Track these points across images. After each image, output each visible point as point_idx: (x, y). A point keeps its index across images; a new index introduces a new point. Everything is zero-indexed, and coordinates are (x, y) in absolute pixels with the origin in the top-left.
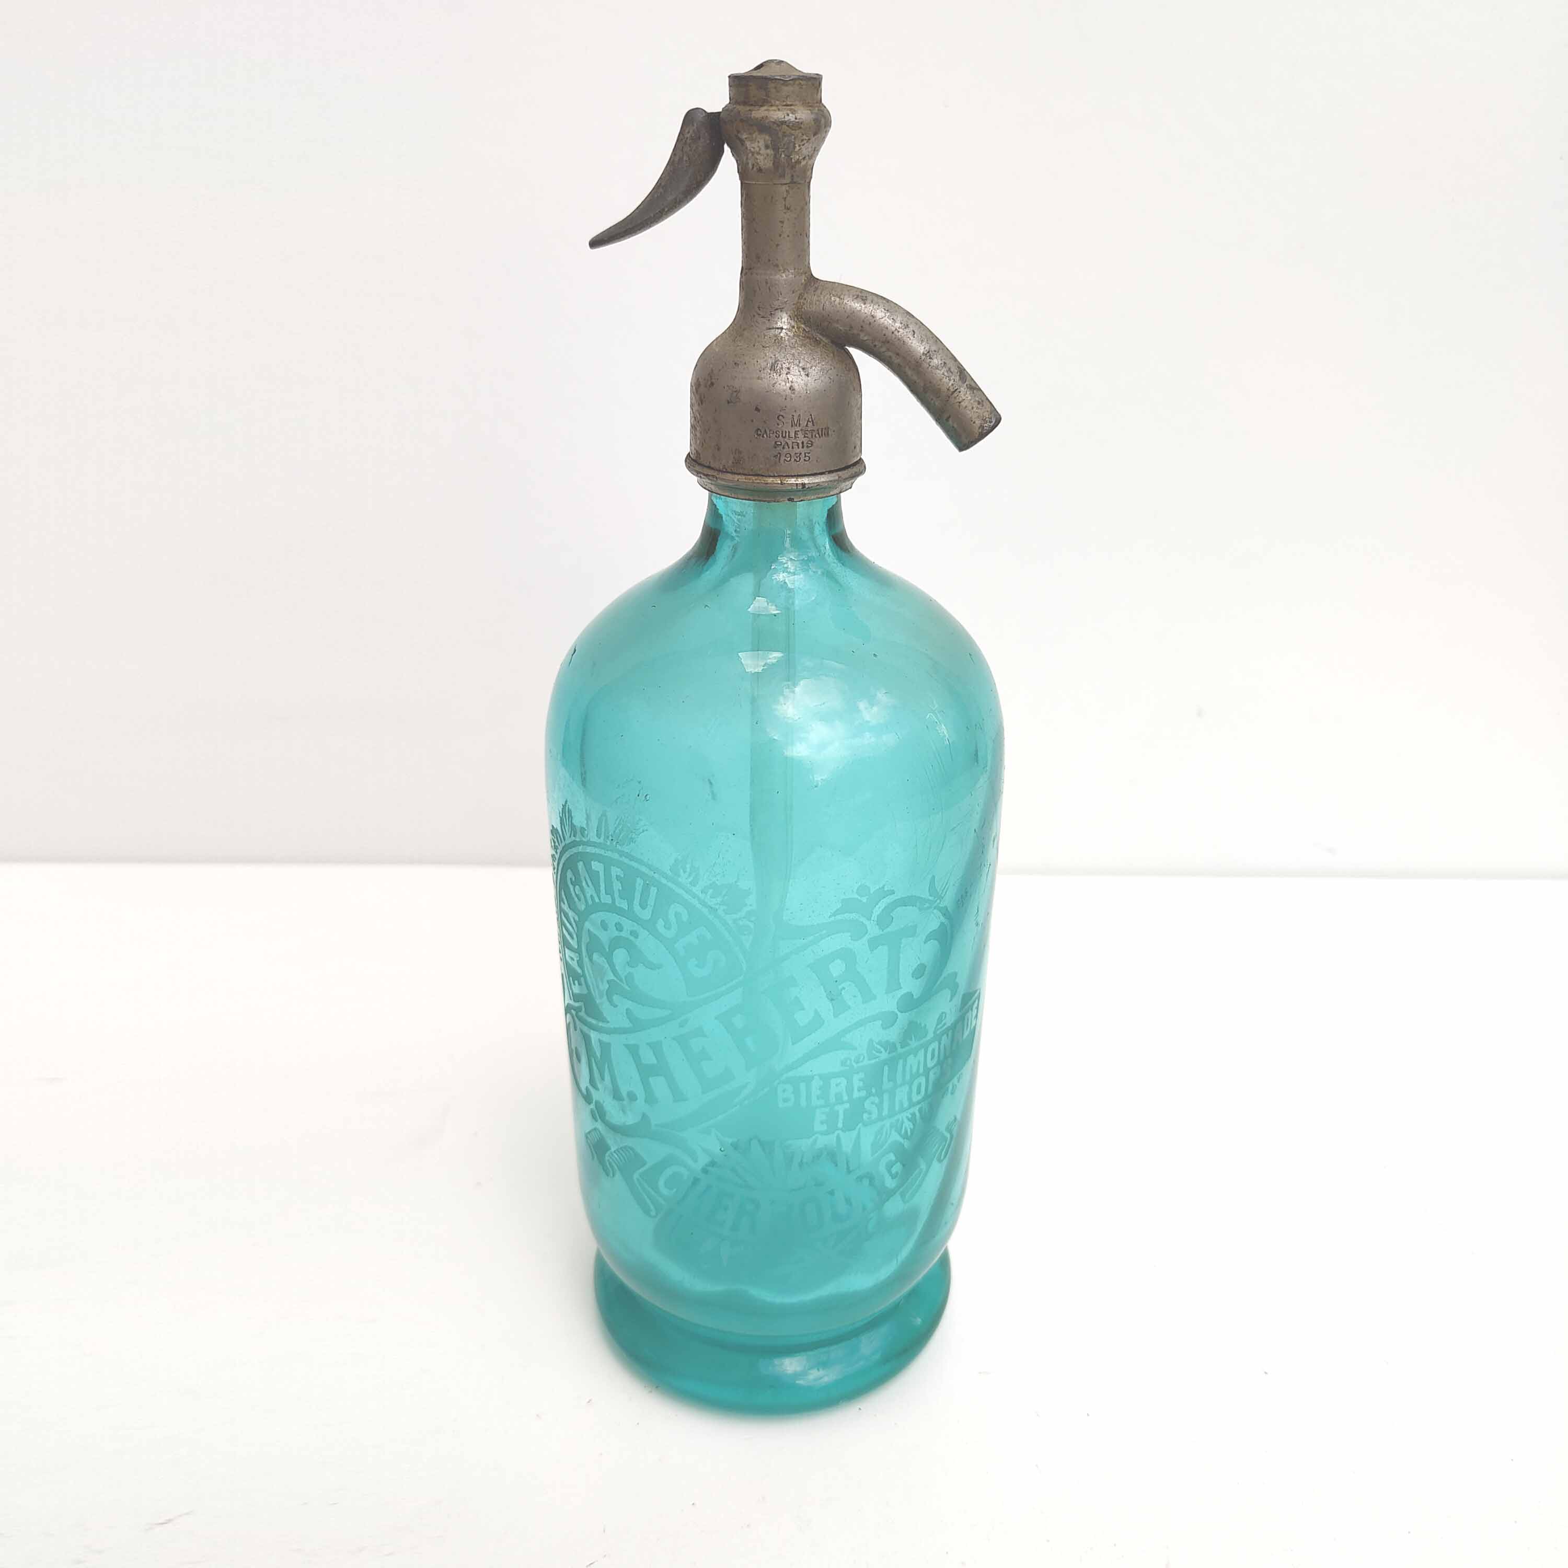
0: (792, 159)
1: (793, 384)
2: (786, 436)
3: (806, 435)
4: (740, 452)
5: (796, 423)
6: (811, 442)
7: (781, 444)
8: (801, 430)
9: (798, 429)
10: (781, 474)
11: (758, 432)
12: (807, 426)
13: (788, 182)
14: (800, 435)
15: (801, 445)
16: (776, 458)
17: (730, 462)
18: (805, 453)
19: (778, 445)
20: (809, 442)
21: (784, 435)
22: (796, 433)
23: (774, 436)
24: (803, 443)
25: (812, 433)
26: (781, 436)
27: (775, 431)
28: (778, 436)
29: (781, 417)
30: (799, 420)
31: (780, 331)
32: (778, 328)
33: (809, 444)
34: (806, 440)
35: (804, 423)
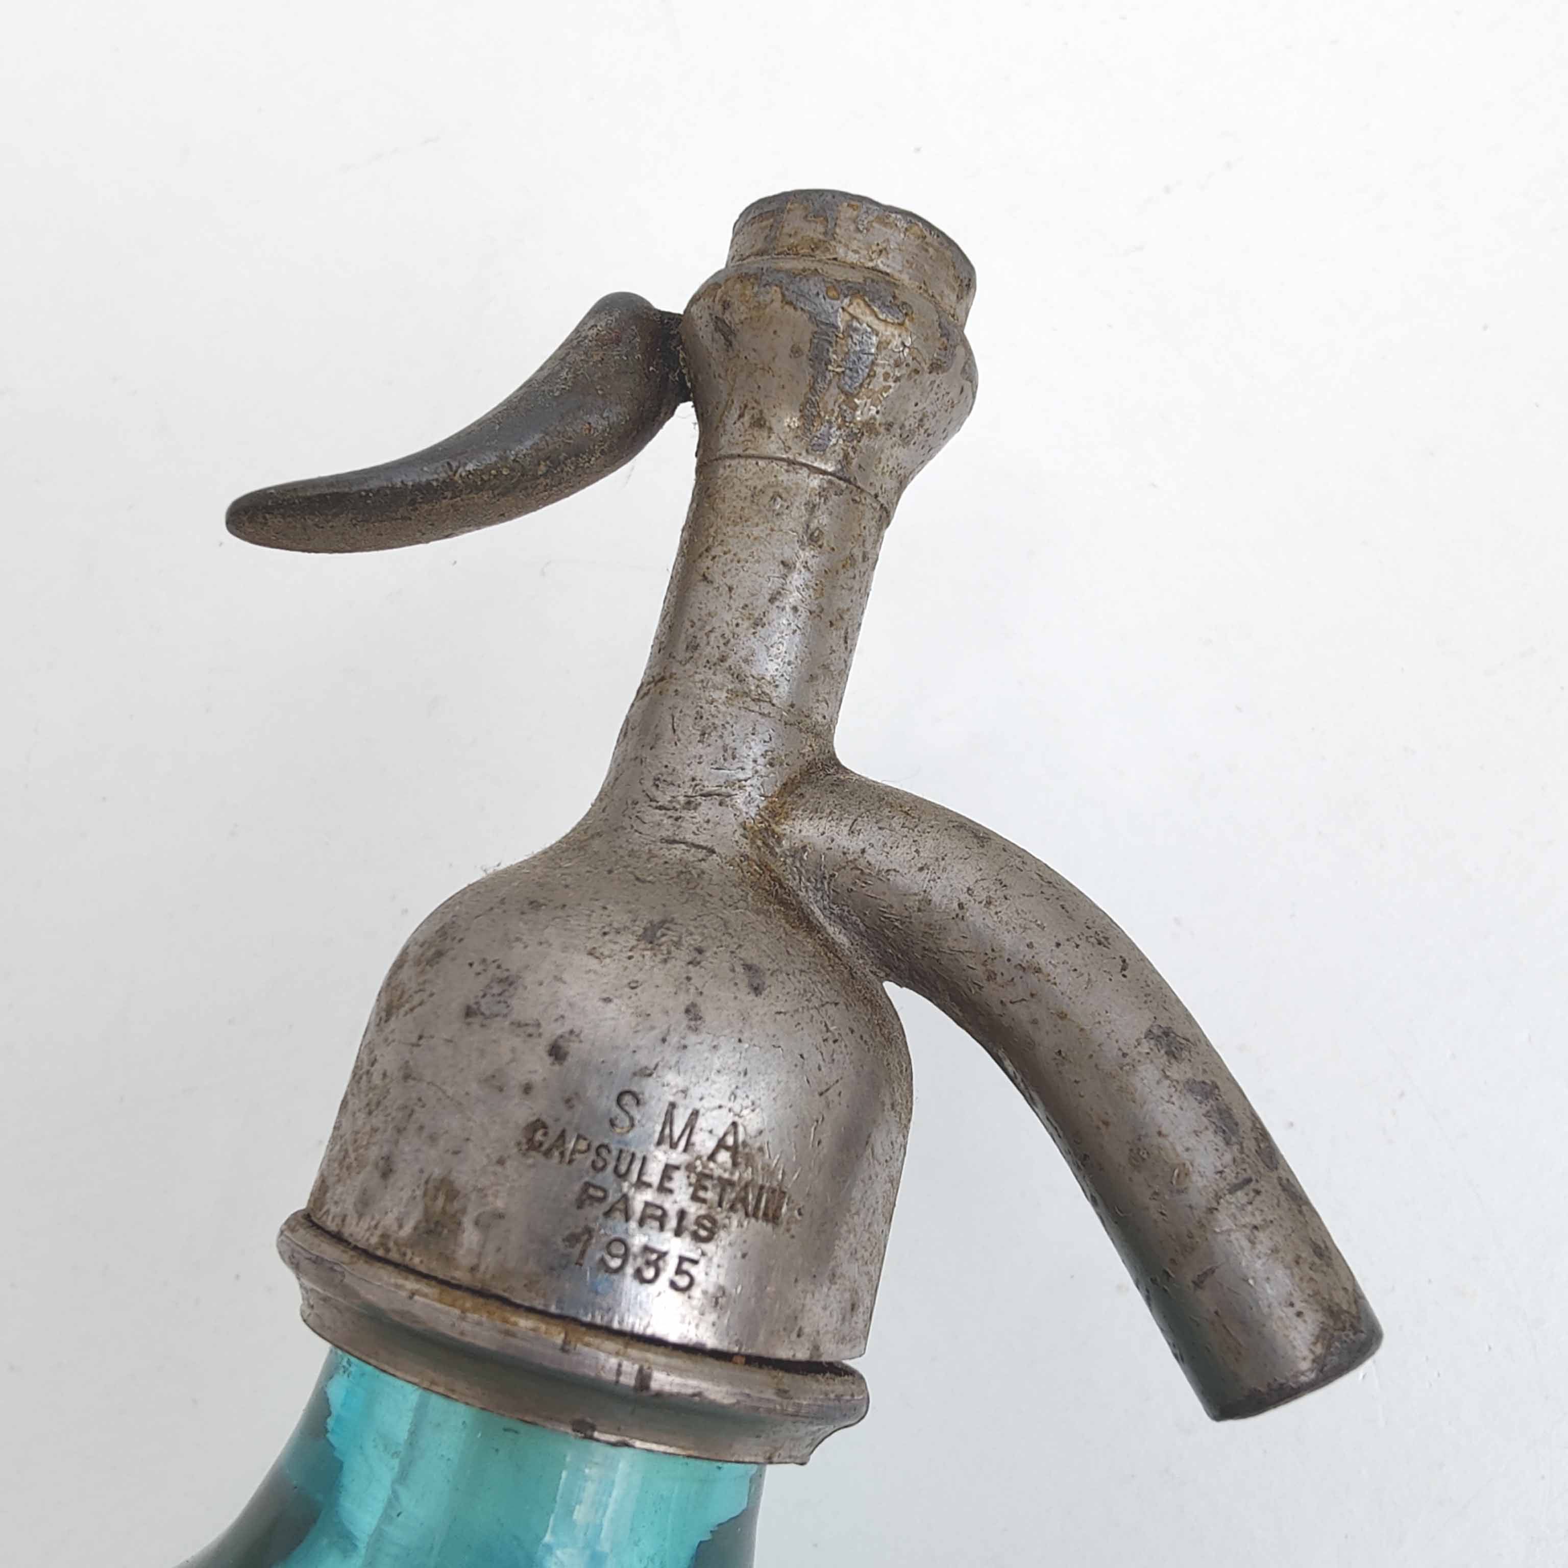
0: (856, 407)
1: (699, 1000)
2: (628, 1170)
3: (702, 1194)
4: (452, 1194)
5: (676, 1134)
6: (714, 1221)
7: (604, 1198)
8: (690, 1167)
9: (677, 1157)
10: (572, 1313)
11: (535, 1131)
12: (712, 1157)
13: (830, 470)
14: (680, 1182)
15: (672, 1223)
16: (572, 1246)
17: (407, 1230)
18: (682, 1259)
19: (591, 1197)
20: (707, 1223)
21: (623, 1168)
22: (668, 1171)
23: (588, 1163)
24: (682, 1214)
25: (723, 1190)
26: (610, 1168)
27: (596, 1144)
28: (600, 1164)
29: (627, 1099)
30: (690, 1125)
31: (702, 854)
32: (698, 847)
33: (705, 1228)
34: (694, 1210)
35: (704, 1143)
